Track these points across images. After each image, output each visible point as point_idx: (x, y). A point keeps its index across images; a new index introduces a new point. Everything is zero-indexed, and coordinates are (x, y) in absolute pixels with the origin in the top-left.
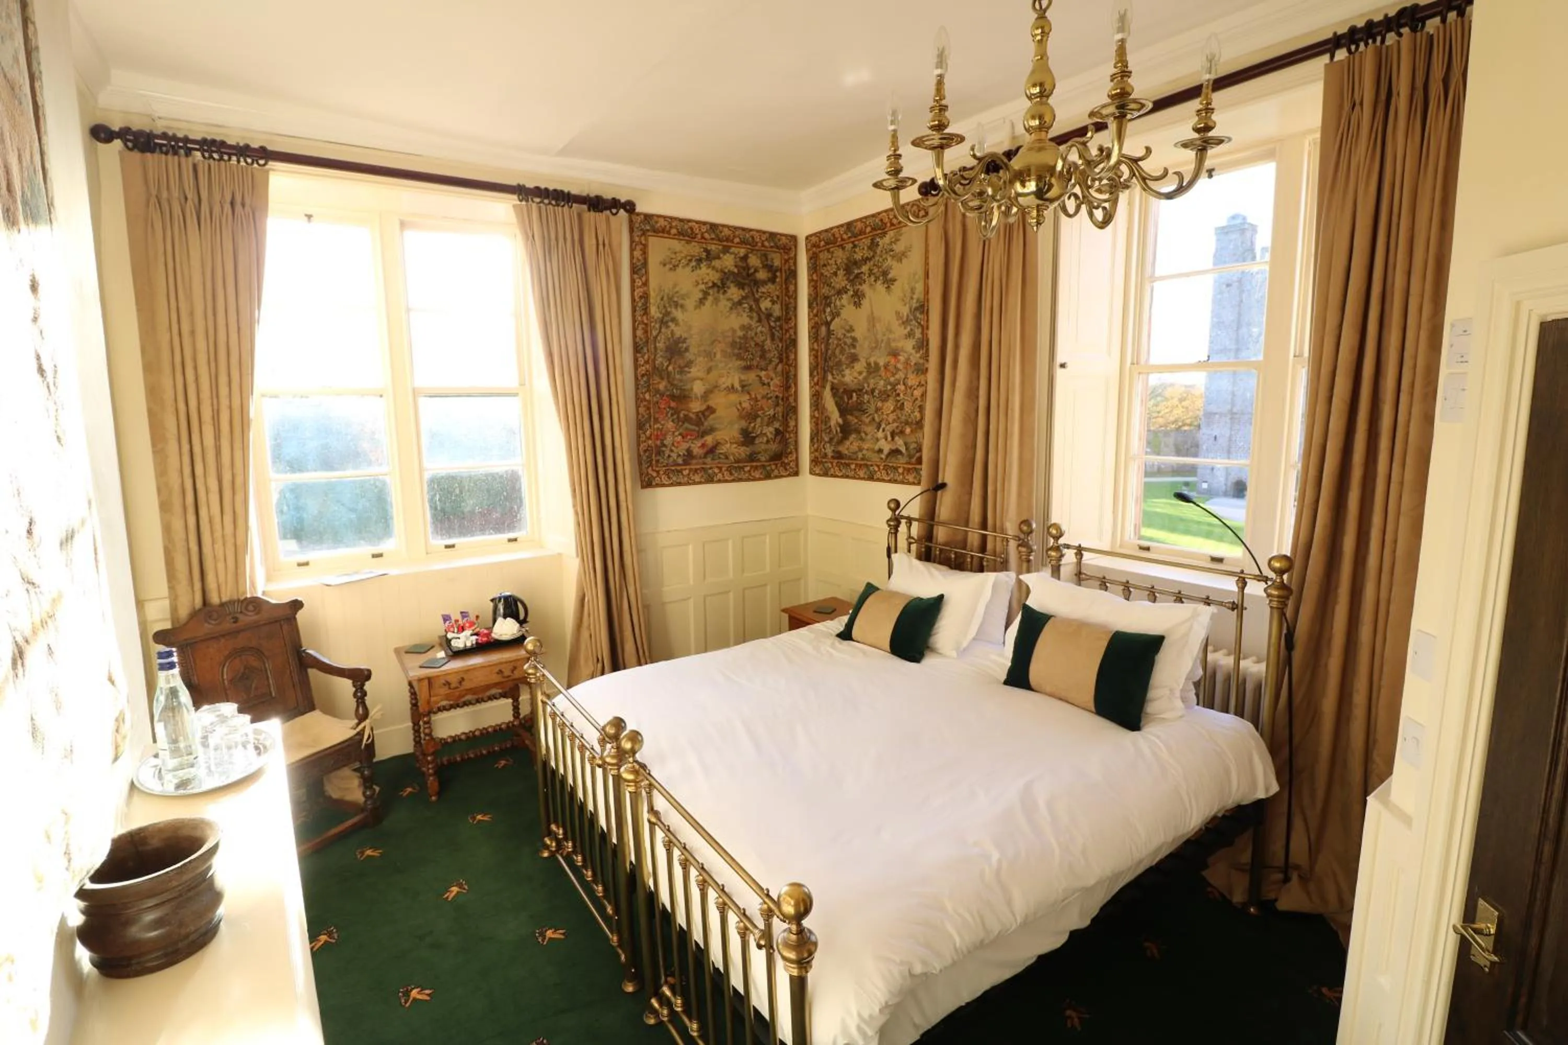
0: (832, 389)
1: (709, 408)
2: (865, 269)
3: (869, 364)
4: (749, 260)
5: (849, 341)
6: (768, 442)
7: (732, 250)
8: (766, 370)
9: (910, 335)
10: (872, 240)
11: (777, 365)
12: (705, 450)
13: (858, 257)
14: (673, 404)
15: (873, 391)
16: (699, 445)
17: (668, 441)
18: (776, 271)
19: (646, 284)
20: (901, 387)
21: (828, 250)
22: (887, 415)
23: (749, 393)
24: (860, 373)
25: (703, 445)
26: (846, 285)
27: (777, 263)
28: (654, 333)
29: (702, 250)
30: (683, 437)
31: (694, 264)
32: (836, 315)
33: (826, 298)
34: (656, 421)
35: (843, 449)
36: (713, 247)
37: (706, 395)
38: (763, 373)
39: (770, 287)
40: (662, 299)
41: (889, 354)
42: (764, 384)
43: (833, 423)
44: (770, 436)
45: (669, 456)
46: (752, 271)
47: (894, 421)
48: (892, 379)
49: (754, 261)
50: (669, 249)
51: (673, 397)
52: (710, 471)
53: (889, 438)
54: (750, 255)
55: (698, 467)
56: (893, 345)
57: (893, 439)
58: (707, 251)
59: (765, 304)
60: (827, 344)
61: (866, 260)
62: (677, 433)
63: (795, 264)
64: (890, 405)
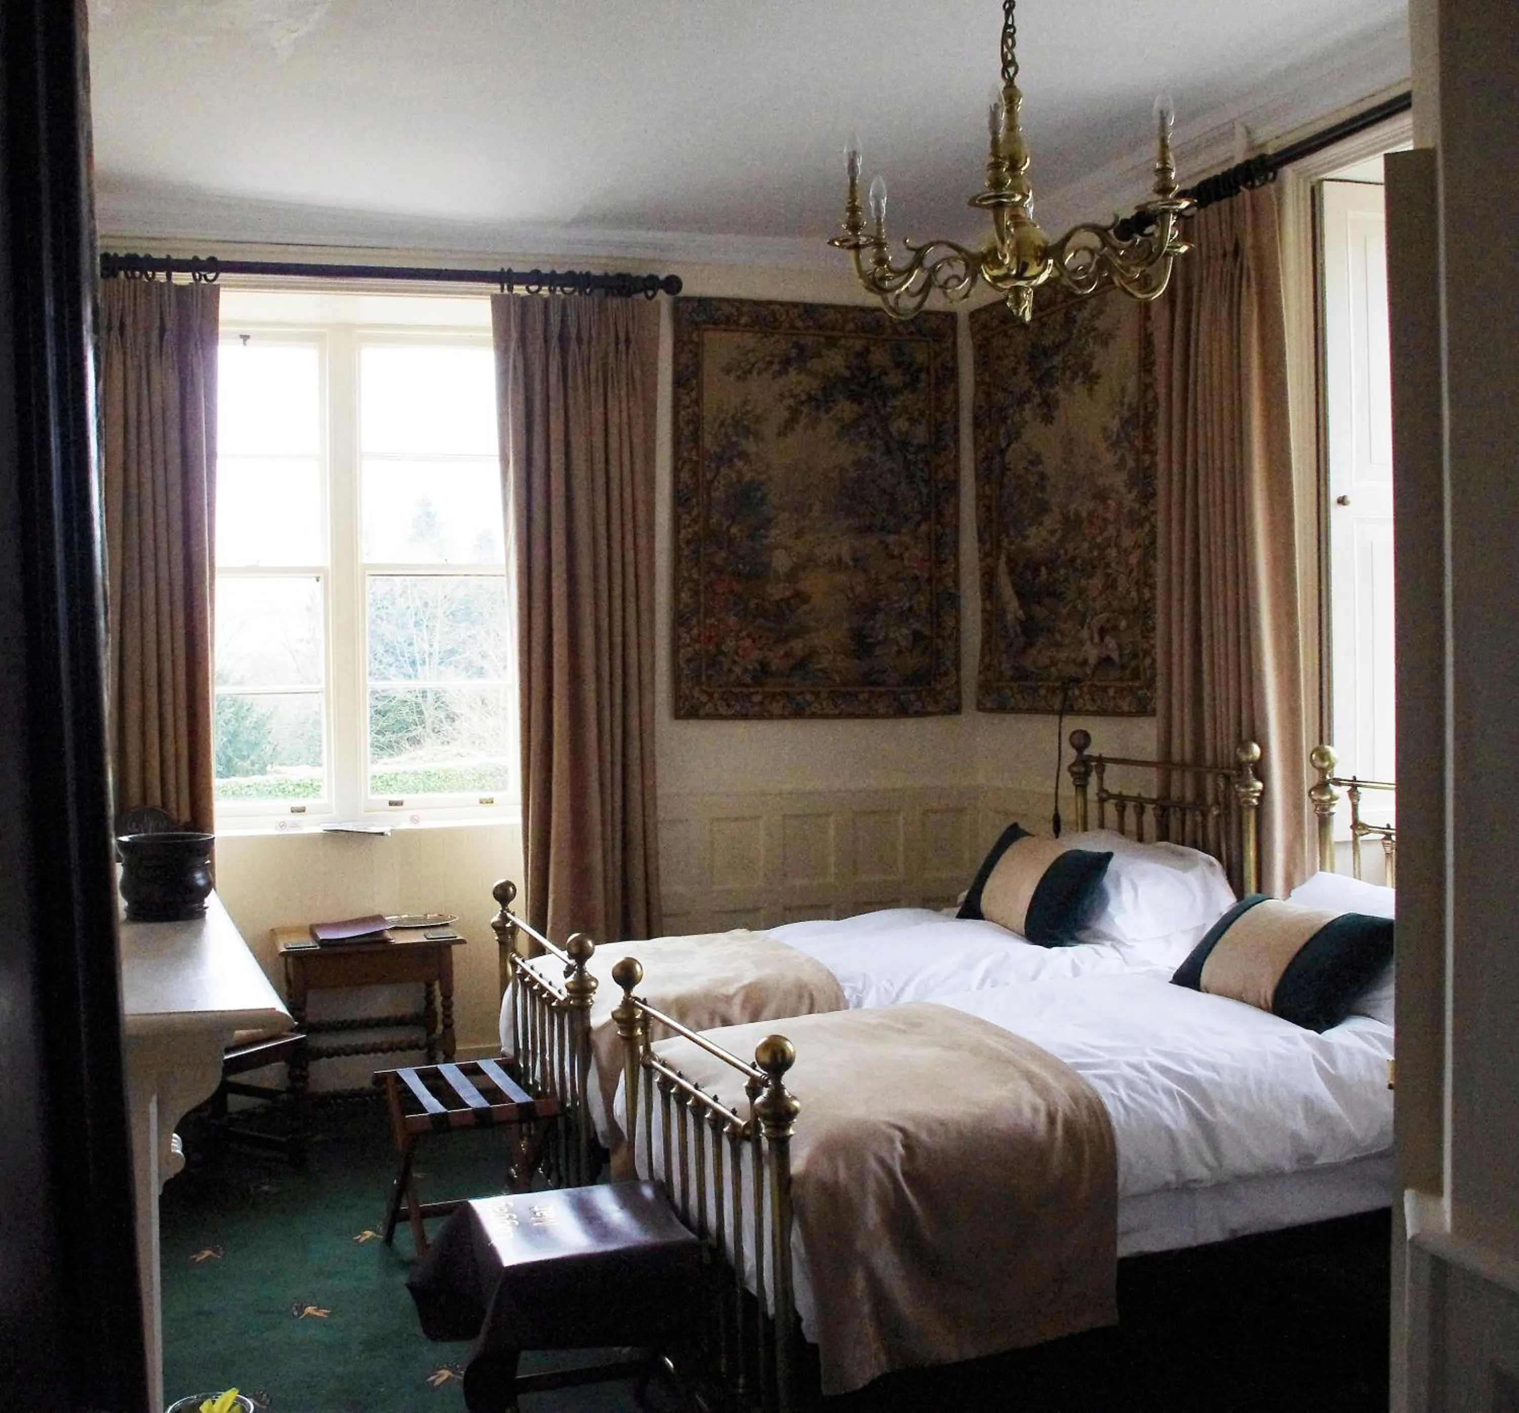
0: (1010, 560)
1: (797, 595)
2: (1057, 360)
3: (1066, 518)
4: (871, 357)
5: (1033, 479)
6: (900, 652)
7: (843, 341)
8: (898, 532)
9: (1122, 464)
10: (1067, 315)
11: (918, 524)
12: (792, 661)
13: (1047, 342)
14: (738, 588)
15: (1073, 560)
16: (782, 653)
17: (730, 644)
18: (920, 370)
19: (697, 402)
20: (1112, 552)
21: (1005, 334)
22: (1094, 600)
23: (865, 571)
24: (1053, 532)
25: (788, 655)
26: (1030, 388)
27: (921, 357)
28: (709, 476)
29: (790, 345)
30: (754, 641)
31: (776, 367)
32: (1014, 436)
33: (1002, 409)
34: (709, 613)
35: (1027, 663)
36: (808, 341)
37: (792, 575)
38: (891, 538)
39: (907, 397)
40: (722, 424)
41: (1094, 497)
42: (893, 557)
43: (1010, 617)
44: (903, 643)
45: (730, 671)
46: (875, 373)
47: (1104, 609)
48: (1099, 540)
49: (879, 357)
50: (738, 347)
51: (737, 575)
52: (799, 698)
53: (1097, 639)
54: (872, 349)
55: (778, 690)
56: (1100, 482)
57: (1102, 639)
58: (801, 349)
59: (900, 425)
60: (1002, 486)
61: (1058, 347)
62: (744, 634)
63: (954, 357)
64: (1097, 583)
